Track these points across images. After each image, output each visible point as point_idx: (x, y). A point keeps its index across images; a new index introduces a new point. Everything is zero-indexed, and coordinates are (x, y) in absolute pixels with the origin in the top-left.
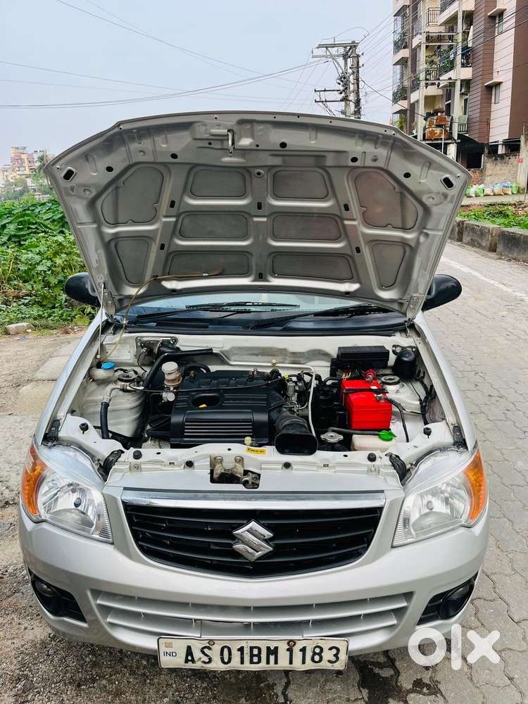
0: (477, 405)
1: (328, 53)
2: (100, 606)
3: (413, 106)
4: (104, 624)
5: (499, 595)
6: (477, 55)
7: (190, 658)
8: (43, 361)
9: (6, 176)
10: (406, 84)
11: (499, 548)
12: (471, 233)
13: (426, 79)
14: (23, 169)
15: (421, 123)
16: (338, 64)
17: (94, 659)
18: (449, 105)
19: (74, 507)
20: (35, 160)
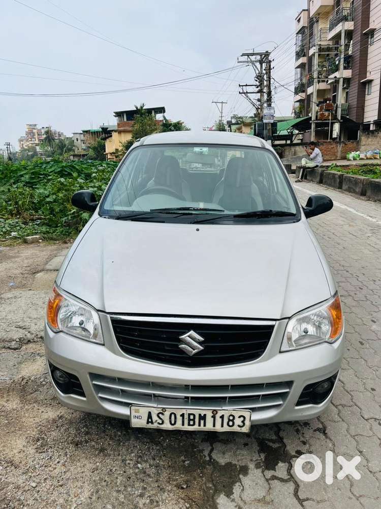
0: (347, 291)
1: (249, 60)
2: (95, 385)
3: (309, 97)
4: (96, 397)
5: (354, 403)
6: (355, 60)
7: (150, 420)
8: (50, 258)
9: (22, 144)
10: (304, 81)
11: (356, 376)
12: (348, 183)
13: (318, 78)
14: (34, 139)
15: (315, 108)
16: (256, 67)
17: (87, 430)
18: (335, 96)
19: (79, 325)
20: (43, 133)
